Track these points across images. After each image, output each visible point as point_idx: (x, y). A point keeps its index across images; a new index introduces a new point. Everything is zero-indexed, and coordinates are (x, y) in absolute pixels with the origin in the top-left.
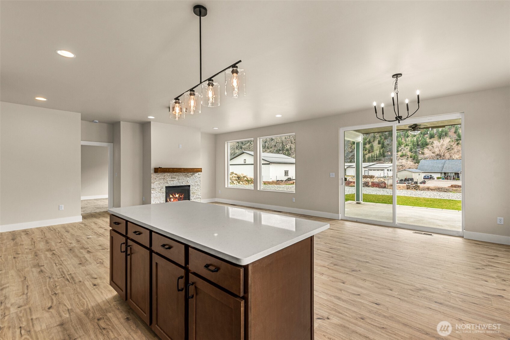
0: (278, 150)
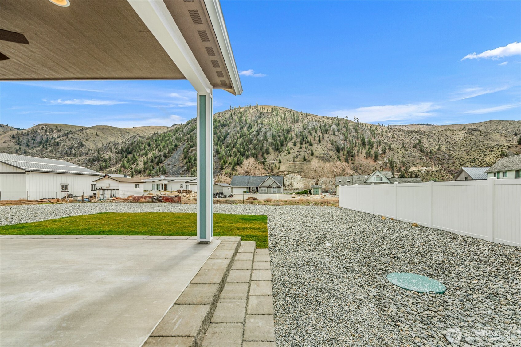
0: (91, 160)
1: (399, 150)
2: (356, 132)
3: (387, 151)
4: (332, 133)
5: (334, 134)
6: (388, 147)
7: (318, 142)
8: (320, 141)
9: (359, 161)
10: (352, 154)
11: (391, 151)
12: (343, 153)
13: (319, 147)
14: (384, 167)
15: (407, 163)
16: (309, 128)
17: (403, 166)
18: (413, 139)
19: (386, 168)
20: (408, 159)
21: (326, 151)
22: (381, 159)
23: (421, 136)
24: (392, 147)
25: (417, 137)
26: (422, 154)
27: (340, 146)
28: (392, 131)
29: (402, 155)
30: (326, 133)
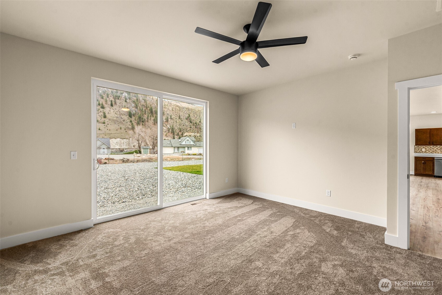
1: (177, 120)
2: (145, 102)
3: (169, 120)
4: (124, 99)
5: (126, 101)
6: (169, 117)
7: (110, 106)
8: (112, 105)
9: (149, 126)
10: (143, 120)
11: (172, 120)
12: (134, 118)
13: (112, 111)
14: (168, 132)
15: (182, 130)
16: (100, 91)
17: (180, 132)
18: (185, 113)
19: (169, 132)
20: (183, 127)
21: (119, 115)
22: (165, 126)
23: (190, 112)
24: (172, 117)
25: (188, 112)
26: (191, 124)
27: (132, 112)
28: (171, 105)
29: (179, 124)
30: (118, 99)
